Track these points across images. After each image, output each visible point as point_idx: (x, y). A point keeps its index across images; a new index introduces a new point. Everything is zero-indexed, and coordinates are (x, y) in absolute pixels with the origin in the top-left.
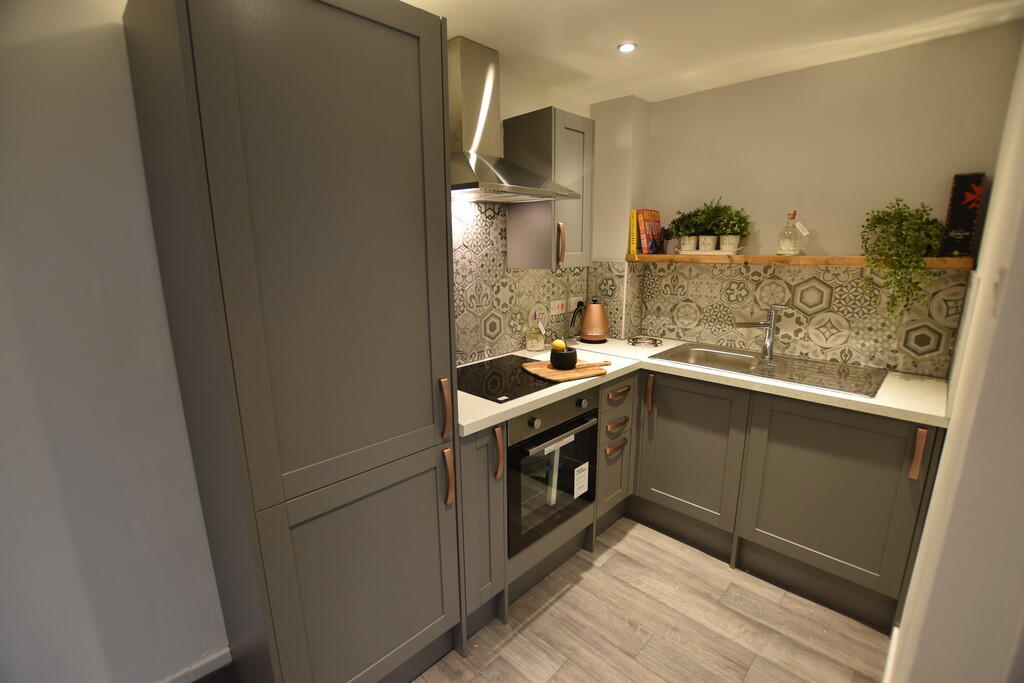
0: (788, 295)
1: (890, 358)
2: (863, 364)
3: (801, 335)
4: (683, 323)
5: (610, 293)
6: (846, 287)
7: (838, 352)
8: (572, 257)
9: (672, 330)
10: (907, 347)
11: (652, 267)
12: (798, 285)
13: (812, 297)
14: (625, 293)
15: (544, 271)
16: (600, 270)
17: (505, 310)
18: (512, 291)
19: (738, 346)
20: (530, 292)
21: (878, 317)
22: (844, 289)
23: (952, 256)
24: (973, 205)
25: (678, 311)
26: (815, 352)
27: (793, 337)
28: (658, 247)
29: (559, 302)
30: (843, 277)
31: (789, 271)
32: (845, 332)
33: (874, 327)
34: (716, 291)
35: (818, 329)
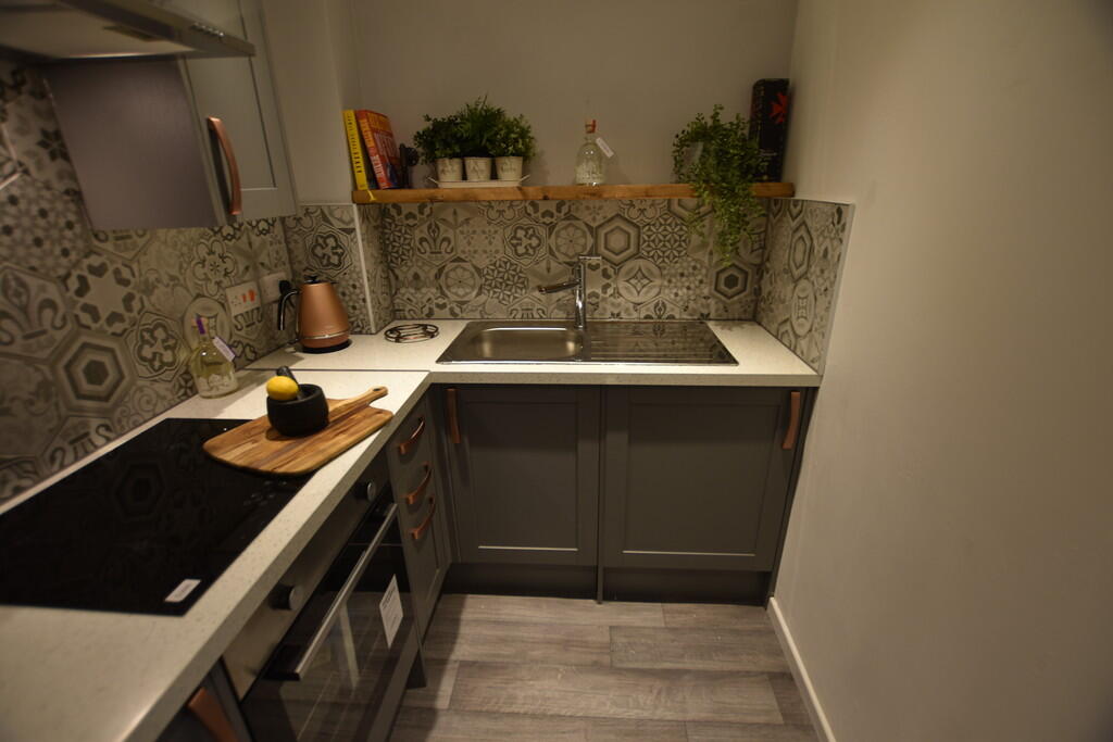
0: (590, 241)
1: (702, 305)
2: (677, 316)
3: (610, 291)
4: (456, 294)
5: (335, 260)
6: (654, 225)
7: (652, 306)
8: (258, 198)
9: (442, 307)
10: (719, 292)
11: (393, 212)
12: (600, 226)
13: (617, 241)
14: (361, 257)
15: (194, 232)
16: (306, 221)
17: (118, 327)
18: (124, 282)
19: (536, 316)
20: (173, 278)
21: (690, 259)
22: (652, 228)
23: (762, 181)
24: (779, 119)
25: (447, 277)
26: (627, 310)
27: (602, 295)
28: (401, 179)
29: (244, 289)
30: (650, 213)
31: (588, 208)
32: (657, 282)
33: (686, 272)
34: (497, 243)
35: (627, 281)
